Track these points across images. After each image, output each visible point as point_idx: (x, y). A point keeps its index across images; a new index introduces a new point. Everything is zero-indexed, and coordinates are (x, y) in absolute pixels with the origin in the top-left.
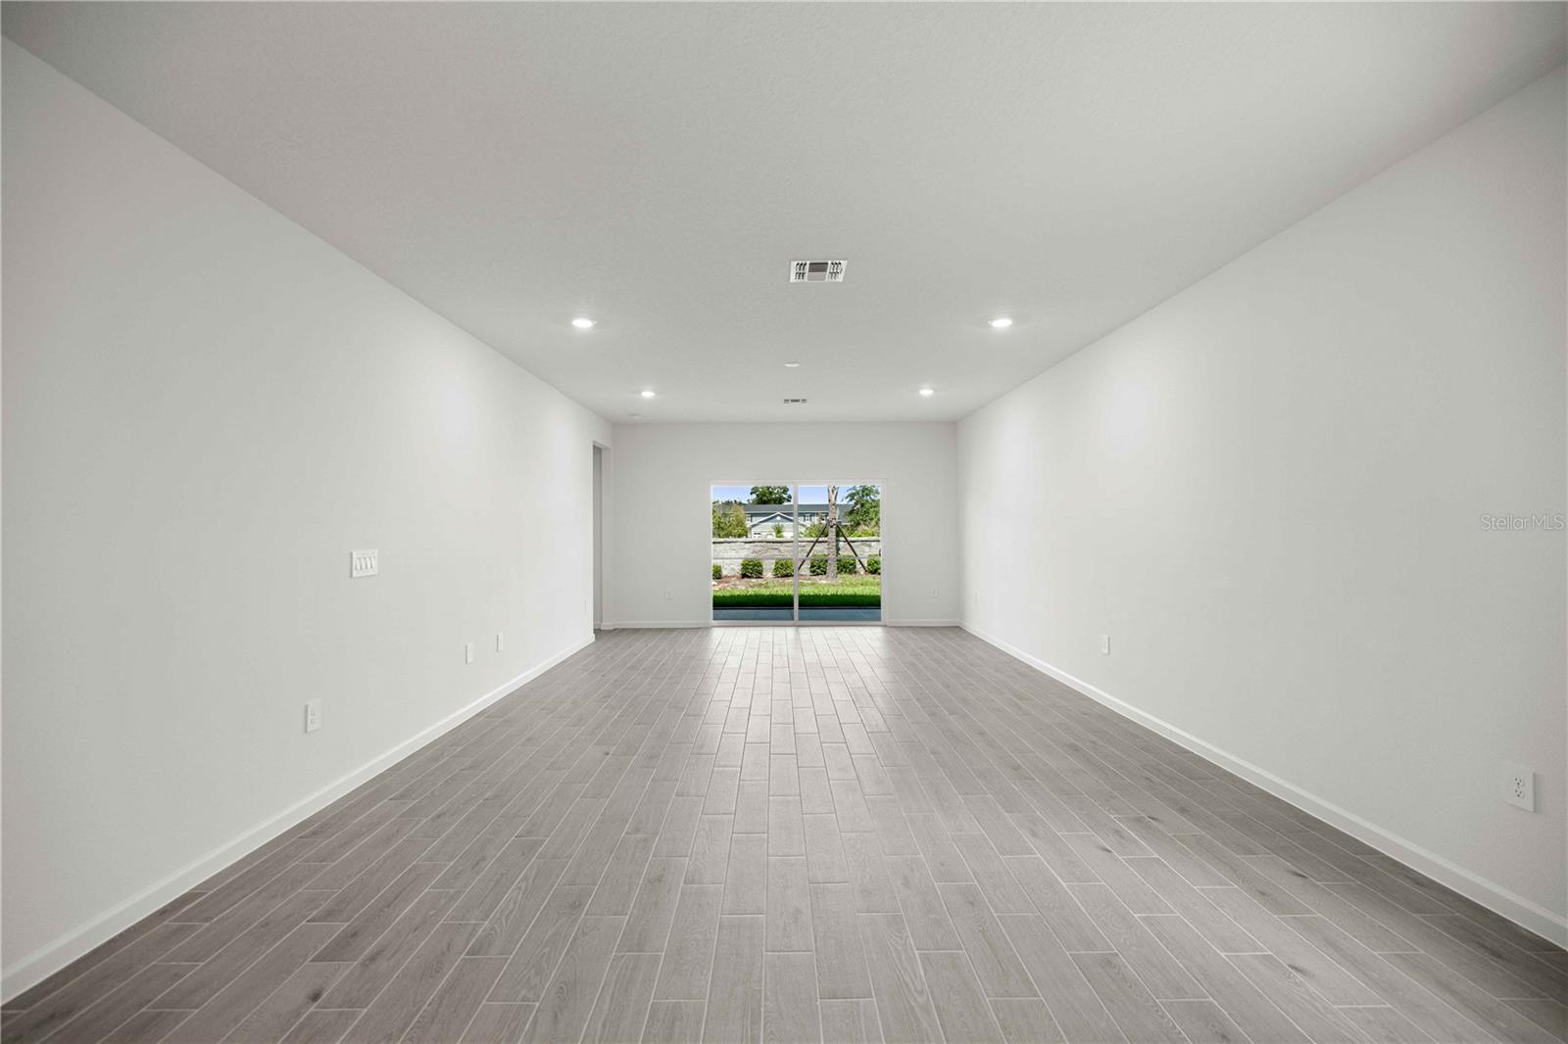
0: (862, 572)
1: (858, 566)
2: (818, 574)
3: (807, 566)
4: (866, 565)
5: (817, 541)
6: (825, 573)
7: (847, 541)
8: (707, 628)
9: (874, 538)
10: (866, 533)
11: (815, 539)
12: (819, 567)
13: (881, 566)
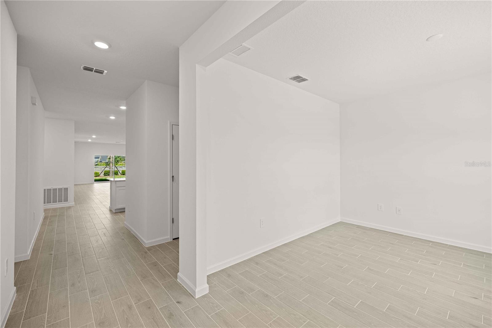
0: (120, 175)
1: (119, 173)
2: (106, 176)
3: (103, 173)
4: (121, 173)
5: (106, 167)
6: (109, 175)
7: (116, 167)
8: (94, 183)
9: (123, 166)
10: (121, 165)
11: (106, 166)
12: (107, 174)
13: (125, 173)
